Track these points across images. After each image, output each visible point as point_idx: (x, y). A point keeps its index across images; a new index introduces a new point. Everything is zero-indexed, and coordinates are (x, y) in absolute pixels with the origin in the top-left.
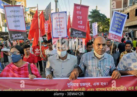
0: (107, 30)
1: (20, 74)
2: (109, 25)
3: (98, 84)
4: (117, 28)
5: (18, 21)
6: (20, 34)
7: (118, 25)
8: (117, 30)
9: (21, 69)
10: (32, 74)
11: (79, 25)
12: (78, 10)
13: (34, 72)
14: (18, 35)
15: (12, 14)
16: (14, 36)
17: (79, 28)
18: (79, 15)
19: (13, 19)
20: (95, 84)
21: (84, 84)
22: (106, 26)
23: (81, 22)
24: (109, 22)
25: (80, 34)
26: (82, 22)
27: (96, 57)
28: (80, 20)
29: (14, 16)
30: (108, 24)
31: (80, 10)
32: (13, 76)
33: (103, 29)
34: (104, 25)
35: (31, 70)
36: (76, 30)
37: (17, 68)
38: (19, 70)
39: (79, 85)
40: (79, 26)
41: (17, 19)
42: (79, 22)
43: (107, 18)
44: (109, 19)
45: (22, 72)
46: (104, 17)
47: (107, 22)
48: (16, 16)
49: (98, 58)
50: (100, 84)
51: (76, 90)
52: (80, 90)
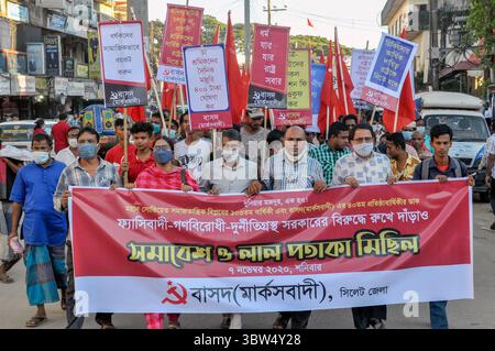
3: (292, 200)
5: (128, 59)
8: (387, 80)
9: (171, 175)
11: (269, 75)
12: (264, 39)
15: (116, 41)
16: (116, 97)
17: (267, 84)
18: (268, 51)
19: (116, 54)
20: (287, 201)
21: (271, 202)
23: (272, 69)
25: (272, 99)
26: (274, 67)
28: (268, 63)
29: (120, 48)
31: (268, 39)
36: (260, 90)
39: (263, 203)
40: (268, 79)
41: (127, 53)
42: (267, 68)
45: (173, 181)
48: (125, 47)
50: (296, 200)
51: (257, 212)
52: (264, 211)
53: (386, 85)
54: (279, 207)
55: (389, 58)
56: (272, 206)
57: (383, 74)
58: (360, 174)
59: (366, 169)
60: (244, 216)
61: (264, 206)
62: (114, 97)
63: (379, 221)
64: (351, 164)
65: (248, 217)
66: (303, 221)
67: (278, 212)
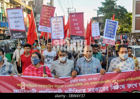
0: (128, 30)
1: (38, 73)
2: (130, 24)
3: (91, 79)
4: (110, 34)
5: (19, 22)
6: (20, 34)
7: (111, 31)
8: (110, 35)
9: (39, 70)
10: (46, 74)
11: (77, 30)
12: (74, 18)
13: (47, 73)
14: (19, 34)
15: (13, 15)
16: (15, 35)
17: (77, 34)
18: (76, 22)
19: (14, 20)
20: (89, 80)
21: (82, 80)
22: (126, 24)
23: (78, 28)
24: (130, 19)
25: (79, 39)
26: (79, 27)
27: (86, 60)
28: (77, 26)
29: (15, 18)
30: (129, 21)
31: (75, 18)
32: (33, 75)
33: (121, 29)
34: (123, 24)
35: (46, 71)
36: (74, 36)
37: (36, 68)
38: (37, 70)
39: (78, 81)
40: (77, 32)
41: (18, 20)
42: (76, 28)
43: (127, 13)
44: (131, 14)
45: (39, 72)
46: (123, 10)
47: (127, 18)
48: (17, 17)
49: (87, 61)
50: (93, 79)
51: (76, 85)
52: (79, 84)
53: (110, 37)
54: (86, 82)
55: (110, 27)
56: (82, 82)
57: (109, 33)
58: (122, 67)
59: (125, 65)
60: (71, 87)
61: (79, 82)
62: (14, 35)
63: (131, 87)
64: (118, 63)
65: (72, 88)
66: (97, 88)
67: (85, 84)
